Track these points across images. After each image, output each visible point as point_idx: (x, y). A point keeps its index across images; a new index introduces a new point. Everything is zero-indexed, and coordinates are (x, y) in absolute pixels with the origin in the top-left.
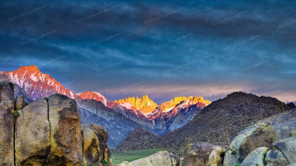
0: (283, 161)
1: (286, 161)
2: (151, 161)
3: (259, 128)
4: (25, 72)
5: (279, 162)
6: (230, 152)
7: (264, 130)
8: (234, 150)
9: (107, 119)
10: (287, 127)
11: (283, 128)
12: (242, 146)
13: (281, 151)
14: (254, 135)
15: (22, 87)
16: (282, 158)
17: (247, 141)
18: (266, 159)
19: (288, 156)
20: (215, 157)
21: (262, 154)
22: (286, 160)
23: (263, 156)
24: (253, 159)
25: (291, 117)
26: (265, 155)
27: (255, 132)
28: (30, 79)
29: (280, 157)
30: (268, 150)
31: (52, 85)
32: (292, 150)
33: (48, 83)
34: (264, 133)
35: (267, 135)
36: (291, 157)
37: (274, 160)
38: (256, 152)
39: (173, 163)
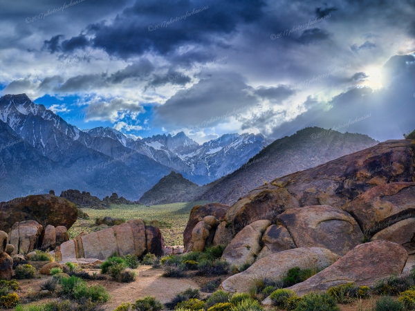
0: (288, 243)
1: (292, 242)
2: (115, 235)
3: (264, 192)
4: (11, 102)
5: (282, 243)
6: (224, 224)
7: (271, 195)
8: (229, 222)
9: (126, 163)
10: (313, 189)
11: (307, 190)
12: (237, 216)
13: (286, 227)
14: (256, 202)
15: (5, 121)
16: (286, 238)
17: (244, 210)
18: (263, 239)
19: (295, 235)
20: (201, 232)
21: (258, 231)
22: (291, 240)
23: (260, 234)
24: (245, 237)
25: (321, 174)
26: (263, 232)
27: (258, 197)
28: (17, 111)
29: (284, 236)
30: (269, 225)
31: (48, 119)
32: (304, 226)
33: (43, 117)
34: (271, 198)
35: (276, 201)
36: (301, 236)
37: (274, 240)
38: (252, 228)
39: (148, 237)
